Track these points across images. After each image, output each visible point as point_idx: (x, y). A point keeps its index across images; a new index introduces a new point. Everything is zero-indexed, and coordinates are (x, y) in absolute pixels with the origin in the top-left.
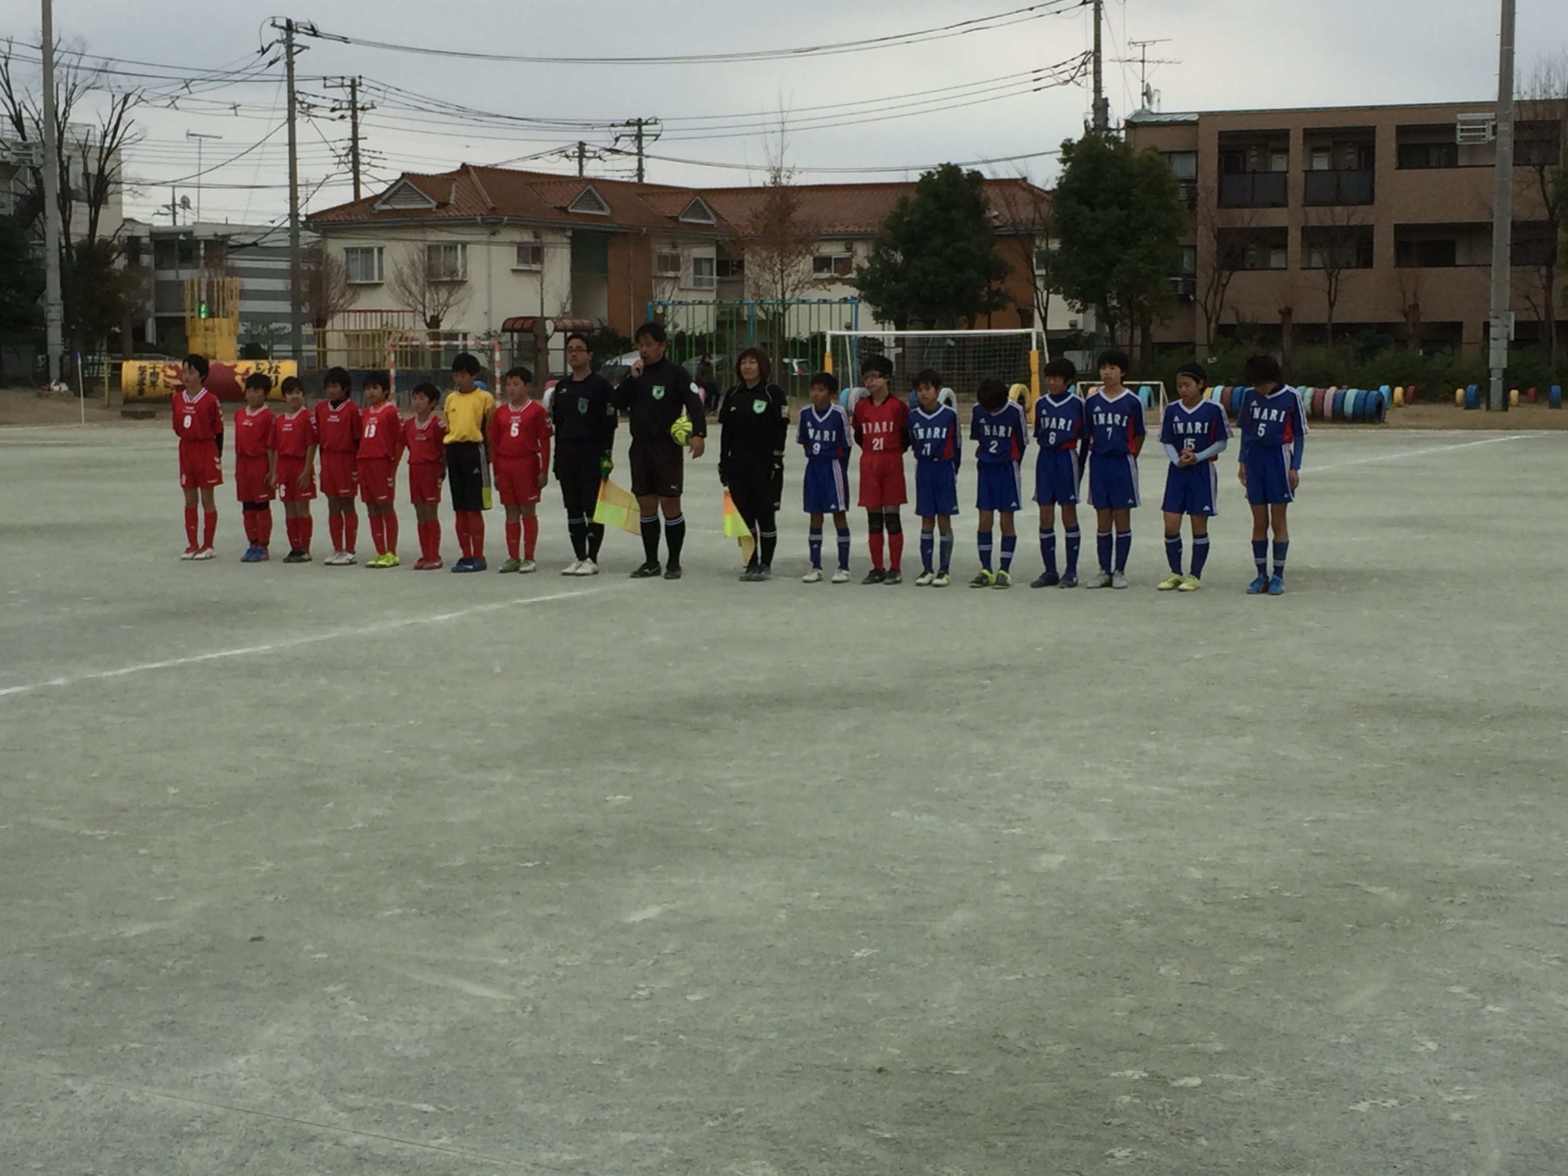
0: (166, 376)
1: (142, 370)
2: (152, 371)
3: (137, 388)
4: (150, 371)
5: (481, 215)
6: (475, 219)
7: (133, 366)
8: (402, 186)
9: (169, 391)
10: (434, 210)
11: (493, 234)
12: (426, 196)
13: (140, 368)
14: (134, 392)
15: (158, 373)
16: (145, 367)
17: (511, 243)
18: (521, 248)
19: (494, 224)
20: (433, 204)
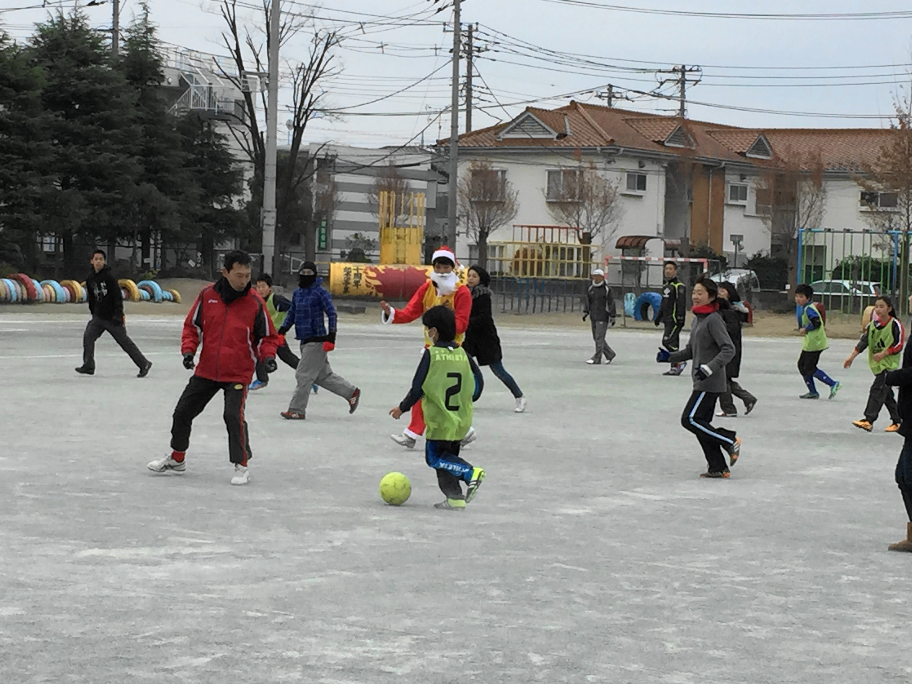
0: (368, 277)
1: (348, 272)
2: (355, 272)
3: (343, 286)
4: (354, 272)
5: (601, 146)
6: (596, 149)
7: (339, 268)
8: (526, 118)
9: (370, 290)
10: (555, 140)
11: (609, 162)
12: (546, 127)
13: (346, 269)
14: (340, 290)
15: (361, 274)
16: (350, 268)
17: (622, 170)
18: (630, 176)
19: (610, 154)
20: (554, 135)
